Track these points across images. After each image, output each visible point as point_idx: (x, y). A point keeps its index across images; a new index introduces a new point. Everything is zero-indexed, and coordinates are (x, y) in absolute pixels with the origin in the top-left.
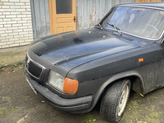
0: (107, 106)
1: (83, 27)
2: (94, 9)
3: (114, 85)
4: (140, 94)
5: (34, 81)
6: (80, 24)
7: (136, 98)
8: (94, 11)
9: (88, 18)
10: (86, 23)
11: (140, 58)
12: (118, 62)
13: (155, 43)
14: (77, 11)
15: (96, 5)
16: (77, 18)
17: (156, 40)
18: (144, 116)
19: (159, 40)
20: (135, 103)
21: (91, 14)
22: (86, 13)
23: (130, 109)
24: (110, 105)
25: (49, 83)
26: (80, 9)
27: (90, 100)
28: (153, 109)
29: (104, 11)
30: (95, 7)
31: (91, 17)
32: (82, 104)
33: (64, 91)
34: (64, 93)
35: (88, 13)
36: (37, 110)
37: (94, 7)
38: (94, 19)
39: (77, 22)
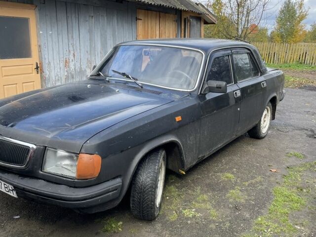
0: (142, 192)
1: (54, 83)
2: (71, 48)
3: (147, 160)
4: (180, 170)
5: (10, 174)
6: (47, 76)
7: (172, 183)
8: (72, 52)
9: (62, 65)
10: (59, 74)
11: (177, 116)
12: (151, 123)
13: (190, 94)
14: (41, 54)
15: (75, 43)
16: (42, 67)
17: (191, 90)
18: (190, 202)
19: (195, 90)
20: (172, 188)
21: (66, 58)
22: (58, 57)
23: (168, 198)
24: (146, 188)
25: (45, 171)
26: (46, 49)
27: (119, 184)
28: (199, 191)
29: (89, 52)
30: (73, 46)
31: (67, 63)
32: (108, 191)
33: (79, 175)
34: (78, 179)
35: (61, 56)
36: (11, 232)
37: (71, 46)
38: (72, 67)
39: (41, 73)
